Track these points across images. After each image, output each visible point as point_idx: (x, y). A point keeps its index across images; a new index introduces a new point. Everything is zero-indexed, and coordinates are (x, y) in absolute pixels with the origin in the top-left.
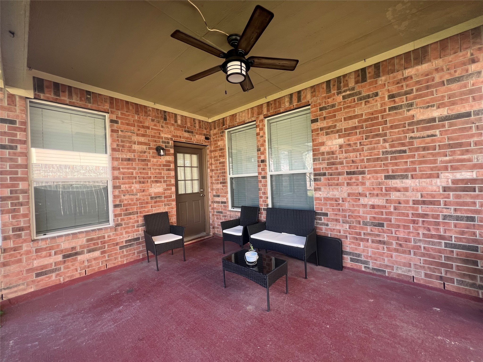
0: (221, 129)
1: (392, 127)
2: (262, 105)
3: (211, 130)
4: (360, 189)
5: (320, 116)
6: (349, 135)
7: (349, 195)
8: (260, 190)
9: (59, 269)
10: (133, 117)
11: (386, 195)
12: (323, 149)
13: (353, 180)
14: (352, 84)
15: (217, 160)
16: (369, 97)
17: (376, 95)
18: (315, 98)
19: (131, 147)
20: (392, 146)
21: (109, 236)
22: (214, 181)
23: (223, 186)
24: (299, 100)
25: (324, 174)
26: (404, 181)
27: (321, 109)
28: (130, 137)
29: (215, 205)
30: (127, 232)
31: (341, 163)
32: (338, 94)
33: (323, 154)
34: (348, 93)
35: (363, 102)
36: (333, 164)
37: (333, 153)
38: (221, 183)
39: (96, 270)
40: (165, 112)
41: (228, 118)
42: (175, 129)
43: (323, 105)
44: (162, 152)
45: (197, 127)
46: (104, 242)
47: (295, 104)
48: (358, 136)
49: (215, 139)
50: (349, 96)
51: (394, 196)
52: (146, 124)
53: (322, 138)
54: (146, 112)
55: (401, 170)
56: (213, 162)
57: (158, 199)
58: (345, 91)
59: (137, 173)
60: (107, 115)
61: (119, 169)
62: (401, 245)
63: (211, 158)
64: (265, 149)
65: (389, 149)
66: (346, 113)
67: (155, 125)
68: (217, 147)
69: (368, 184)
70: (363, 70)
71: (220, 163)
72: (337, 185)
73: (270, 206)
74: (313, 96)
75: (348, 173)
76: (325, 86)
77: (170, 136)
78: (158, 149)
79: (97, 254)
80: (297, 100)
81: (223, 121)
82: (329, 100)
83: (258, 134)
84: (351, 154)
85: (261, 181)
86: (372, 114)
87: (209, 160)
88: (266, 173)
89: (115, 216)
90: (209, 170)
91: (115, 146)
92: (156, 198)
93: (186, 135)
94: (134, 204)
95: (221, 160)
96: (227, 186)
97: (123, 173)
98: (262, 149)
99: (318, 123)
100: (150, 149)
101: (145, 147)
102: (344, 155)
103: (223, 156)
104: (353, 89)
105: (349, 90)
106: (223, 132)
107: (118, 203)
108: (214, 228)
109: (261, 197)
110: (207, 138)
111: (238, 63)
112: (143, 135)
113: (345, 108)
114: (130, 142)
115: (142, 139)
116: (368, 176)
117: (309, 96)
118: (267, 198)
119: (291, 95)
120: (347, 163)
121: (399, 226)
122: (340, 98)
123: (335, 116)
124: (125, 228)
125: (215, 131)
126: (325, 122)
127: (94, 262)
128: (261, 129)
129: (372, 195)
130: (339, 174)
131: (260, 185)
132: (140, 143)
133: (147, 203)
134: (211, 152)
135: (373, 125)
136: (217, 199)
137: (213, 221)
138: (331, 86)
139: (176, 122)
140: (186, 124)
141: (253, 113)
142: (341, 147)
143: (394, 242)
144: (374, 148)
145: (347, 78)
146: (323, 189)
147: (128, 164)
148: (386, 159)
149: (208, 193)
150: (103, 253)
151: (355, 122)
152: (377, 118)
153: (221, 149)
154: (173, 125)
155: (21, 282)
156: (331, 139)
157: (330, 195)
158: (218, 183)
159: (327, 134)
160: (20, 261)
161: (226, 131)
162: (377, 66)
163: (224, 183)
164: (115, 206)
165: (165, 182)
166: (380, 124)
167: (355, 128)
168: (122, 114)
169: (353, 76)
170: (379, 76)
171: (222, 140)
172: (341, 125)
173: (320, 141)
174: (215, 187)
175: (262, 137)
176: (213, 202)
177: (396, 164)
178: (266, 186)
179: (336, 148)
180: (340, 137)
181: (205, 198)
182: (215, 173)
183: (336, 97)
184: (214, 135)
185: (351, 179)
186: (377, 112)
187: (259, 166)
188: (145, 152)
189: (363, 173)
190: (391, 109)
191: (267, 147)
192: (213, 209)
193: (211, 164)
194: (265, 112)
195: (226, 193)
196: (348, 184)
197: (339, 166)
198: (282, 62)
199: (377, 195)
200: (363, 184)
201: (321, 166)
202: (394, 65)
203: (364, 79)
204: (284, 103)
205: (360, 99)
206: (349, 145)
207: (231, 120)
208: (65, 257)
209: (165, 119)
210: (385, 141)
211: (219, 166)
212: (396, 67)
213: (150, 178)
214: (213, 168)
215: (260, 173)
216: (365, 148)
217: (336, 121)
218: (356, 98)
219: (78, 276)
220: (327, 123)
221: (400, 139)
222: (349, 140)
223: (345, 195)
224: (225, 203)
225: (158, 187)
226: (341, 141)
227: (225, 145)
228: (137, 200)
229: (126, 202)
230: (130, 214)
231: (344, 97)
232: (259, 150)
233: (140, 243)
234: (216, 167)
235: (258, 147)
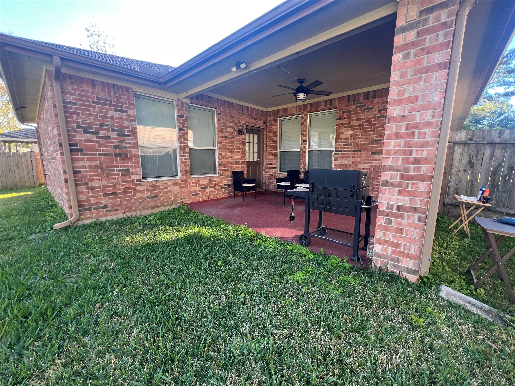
0: (276, 117)
1: (378, 127)
2: (307, 104)
3: (267, 117)
4: (359, 160)
5: (342, 116)
6: (356, 129)
7: (353, 163)
8: (301, 159)
9: (200, 194)
10: (228, 110)
11: (370, 163)
12: (342, 136)
13: (356, 155)
14: (361, 100)
15: (271, 139)
16: (369, 108)
17: (373, 108)
18: (340, 105)
19: (226, 130)
20: (376, 137)
21: (217, 181)
22: (268, 154)
23: (275, 157)
24: (331, 104)
25: (341, 151)
26: (380, 155)
27: (343, 112)
28: (226, 124)
29: (268, 170)
30: (224, 180)
31: (351, 145)
32: (354, 104)
33: (341, 139)
34: (359, 105)
35: (366, 111)
36: (346, 145)
37: (347, 139)
38: (273, 155)
39: (213, 198)
40: (243, 106)
41: (281, 110)
42: (248, 117)
43: (345, 110)
44: (241, 133)
45: (259, 115)
46: (215, 184)
47: (328, 107)
48: (361, 130)
49: (271, 124)
50: (359, 106)
51: (374, 163)
52: (233, 115)
53: (341, 130)
54: (233, 107)
55: (379, 150)
56: (268, 140)
57: (238, 163)
58: (357, 103)
59: (229, 146)
60: (215, 110)
61: (221, 143)
62: (374, 188)
63: (266, 137)
64: (306, 134)
65: (375, 139)
66: (357, 116)
67: (238, 115)
68: (272, 130)
69: (362, 157)
70: (368, 93)
71: (273, 141)
72: (347, 157)
73: (307, 170)
74: (339, 104)
75: (354, 151)
76: (347, 98)
77: (245, 122)
78: (239, 131)
79: (212, 189)
80: (329, 105)
81: (278, 112)
82: (348, 107)
83: (302, 124)
84: (356, 140)
85: (302, 154)
86: (369, 119)
87: (266, 139)
88: (306, 149)
89: (220, 170)
90: (264, 146)
91: (220, 129)
92: (237, 161)
93: (253, 121)
94: (228, 164)
95: (274, 139)
96: (277, 157)
97: (223, 146)
98: (304, 133)
99: (341, 121)
100: (235, 130)
101: (232, 129)
102: (353, 140)
103: (276, 137)
104: (362, 103)
105: (359, 103)
106: (277, 120)
107: (221, 163)
108: (266, 185)
109: (301, 164)
110: (264, 123)
111: (303, 94)
112: (232, 122)
113: (356, 113)
114: (226, 127)
115: (231, 125)
116: (363, 153)
117: (337, 103)
118: (305, 165)
119: (326, 101)
120: (354, 145)
121: (374, 178)
122: (354, 107)
123: (350, 117)
124: (224, 178)
125: (271, 118)
126: (344, 120)
127: (212, 194)
128: (305, 121)
129: (364, 163)
130: (349, 151)
131: (301, 156)
132: (231, 127)
133: (233, 164)
134: (267, 133)
135: (369, 125)
136: (270, 166)
137: (266, 181)
138: (350, 99)
139: (248, 112)
140: (253, 113)
141: (300, 109)
142: (351, 135)
143: (371, 187)
144: (368, 138)
145: (359, 96)
146: (339, 159)
147: (225, 140)
148: (373, 144)
149: (263, 161)
150: (215, 189)
151: (360, 122)
152: (371, 121)
153: (274, 132)
154: (246, 114)
155: (188, 197)
156: (347, 131)
157: (342, 163)
158: (271, 155)
159: (345, 127)
160: (187, 187)
161: (279, 119)
162: (375, 92)
163: (275, 155)
164: (220, 164)
165: (242, 152)
166: (372, 125)
167: (360, 125)
168: (223, 109)
169: (362, 95)
170: (375, 98)
171: (276, 125)
172: (353, 123)
173: (341, 131)
174: (268, 157)
175: (305, 125)
176: (267, 168)
177: (377, 147)
178: (305, 157)
179: (349, 136)
180: (352, 130)
181: (261, 165)
182: (269, 148)
183: (352, 106)
184: (270, 121)
185: (354, 154)
186: (372, 118)
187: (302, 144)
188: (233, 133)
189: (361, 151)
190: (379, 117)
191: (308, 132)
192: (266, 172)
193: (266, 142)
194: (308, 109)
195: (277, 162)
196: (353, 157)
197: (349, 147)
198: (323, 93)
199: (366, 163)
200: (360, 157)
201: (340, 146)
202: (383, 93)
203: (368, 98)
204: (322, 105)
205: (365, 109)
206: (356, 135)
207: (283, 111)
208: (202, 188)
209: (243, 111)
210: (374, 134)
211: (272, 144)
212: (384, 95)
213: (235, 149)
214: (268, 145)
215: (302, 149)
216: (364, 137)
217: (351, 120)
218: (362, 108)
219: (206, 199)
220: (346, 121)
221: (380, 134)
222: (356, 132)
223: (351, 163)
224: (275, 168)
225: (239, 155)
226: (352, 132)
227: (277, 129)
228: (229, 162)
229: (224, 163)
230: (226, 170)
231: (356, 107)
232: (302, 134)
233: (229, 188)
234: (270, 144)
235: (302, 132)
